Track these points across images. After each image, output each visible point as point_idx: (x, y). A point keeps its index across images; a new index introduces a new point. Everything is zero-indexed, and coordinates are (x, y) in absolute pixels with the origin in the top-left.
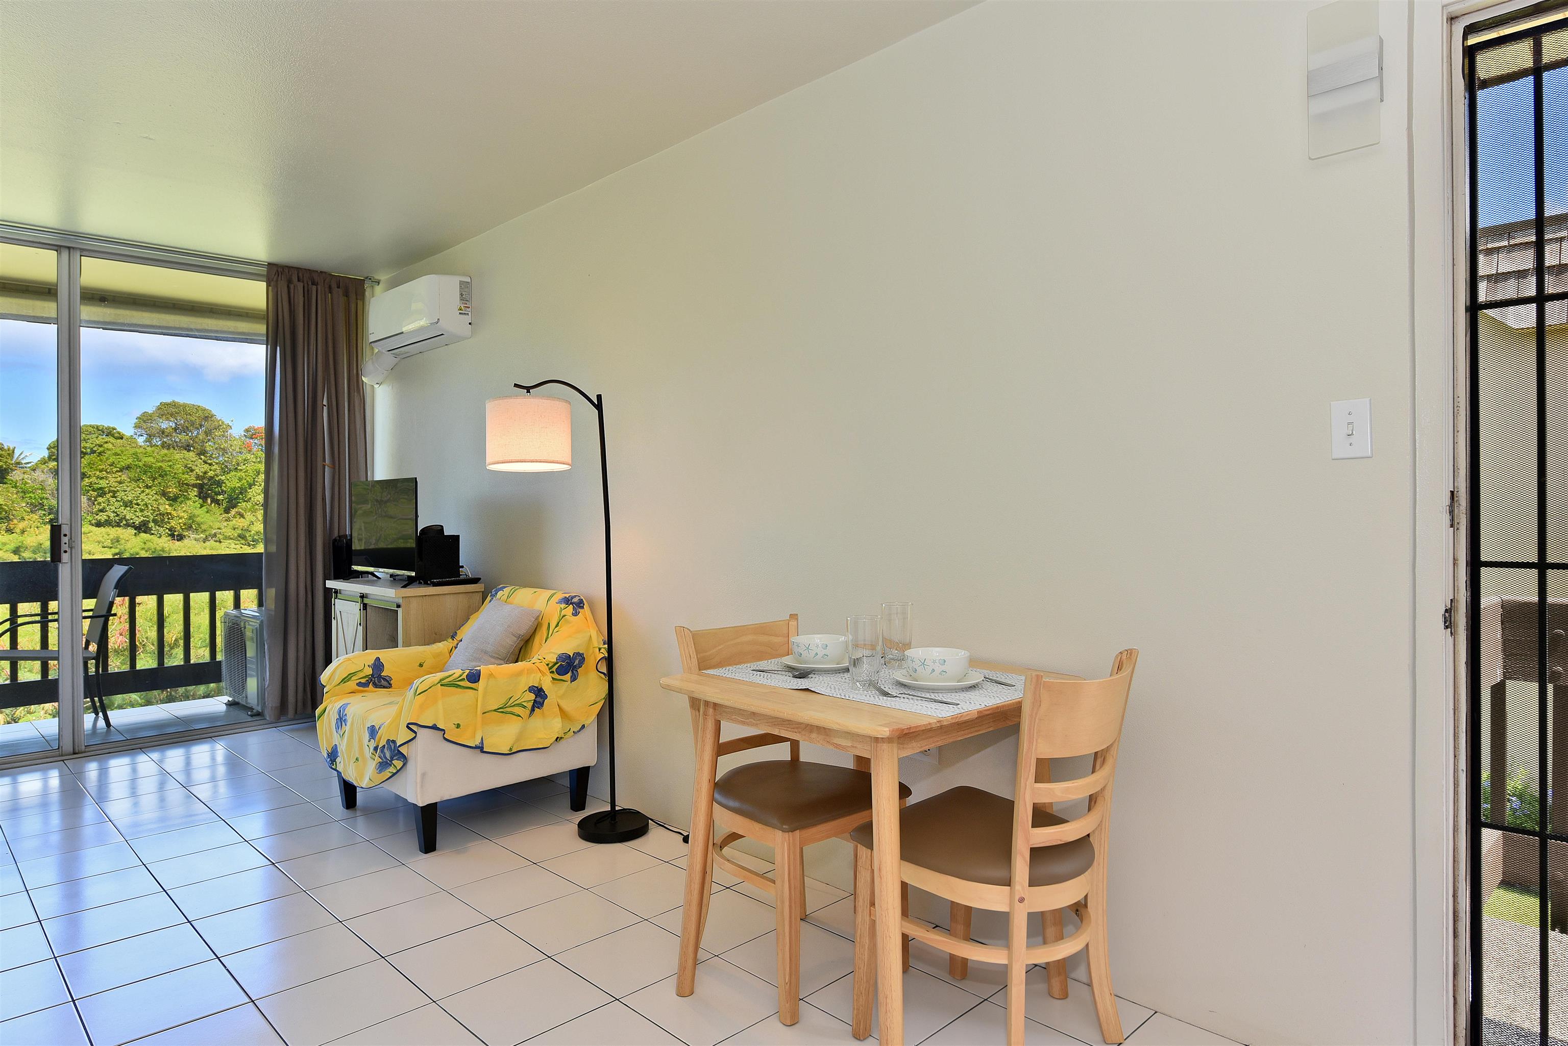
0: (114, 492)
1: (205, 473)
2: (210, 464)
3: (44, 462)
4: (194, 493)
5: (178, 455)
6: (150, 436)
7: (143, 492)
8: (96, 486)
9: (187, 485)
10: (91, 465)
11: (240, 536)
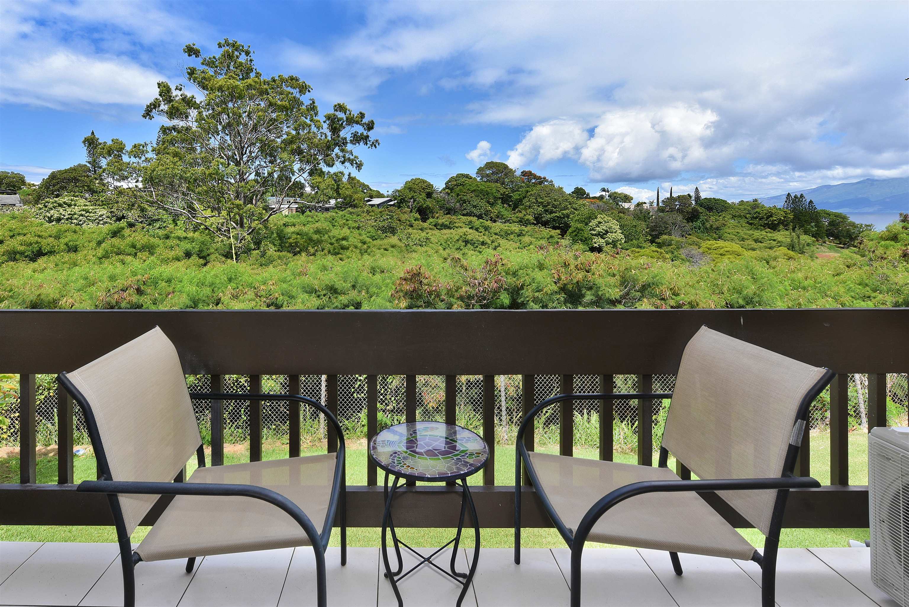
0: (469, 201)
1: (505, 192)
2: (507, 189)
3: (444, 189)
4: (500, 202)
5: (493, 185)
6: (482, 177)
7: (480, 201)
8: (462, 199)
9: (497, 198)
10: (460, 190)
11: (519, 221)
